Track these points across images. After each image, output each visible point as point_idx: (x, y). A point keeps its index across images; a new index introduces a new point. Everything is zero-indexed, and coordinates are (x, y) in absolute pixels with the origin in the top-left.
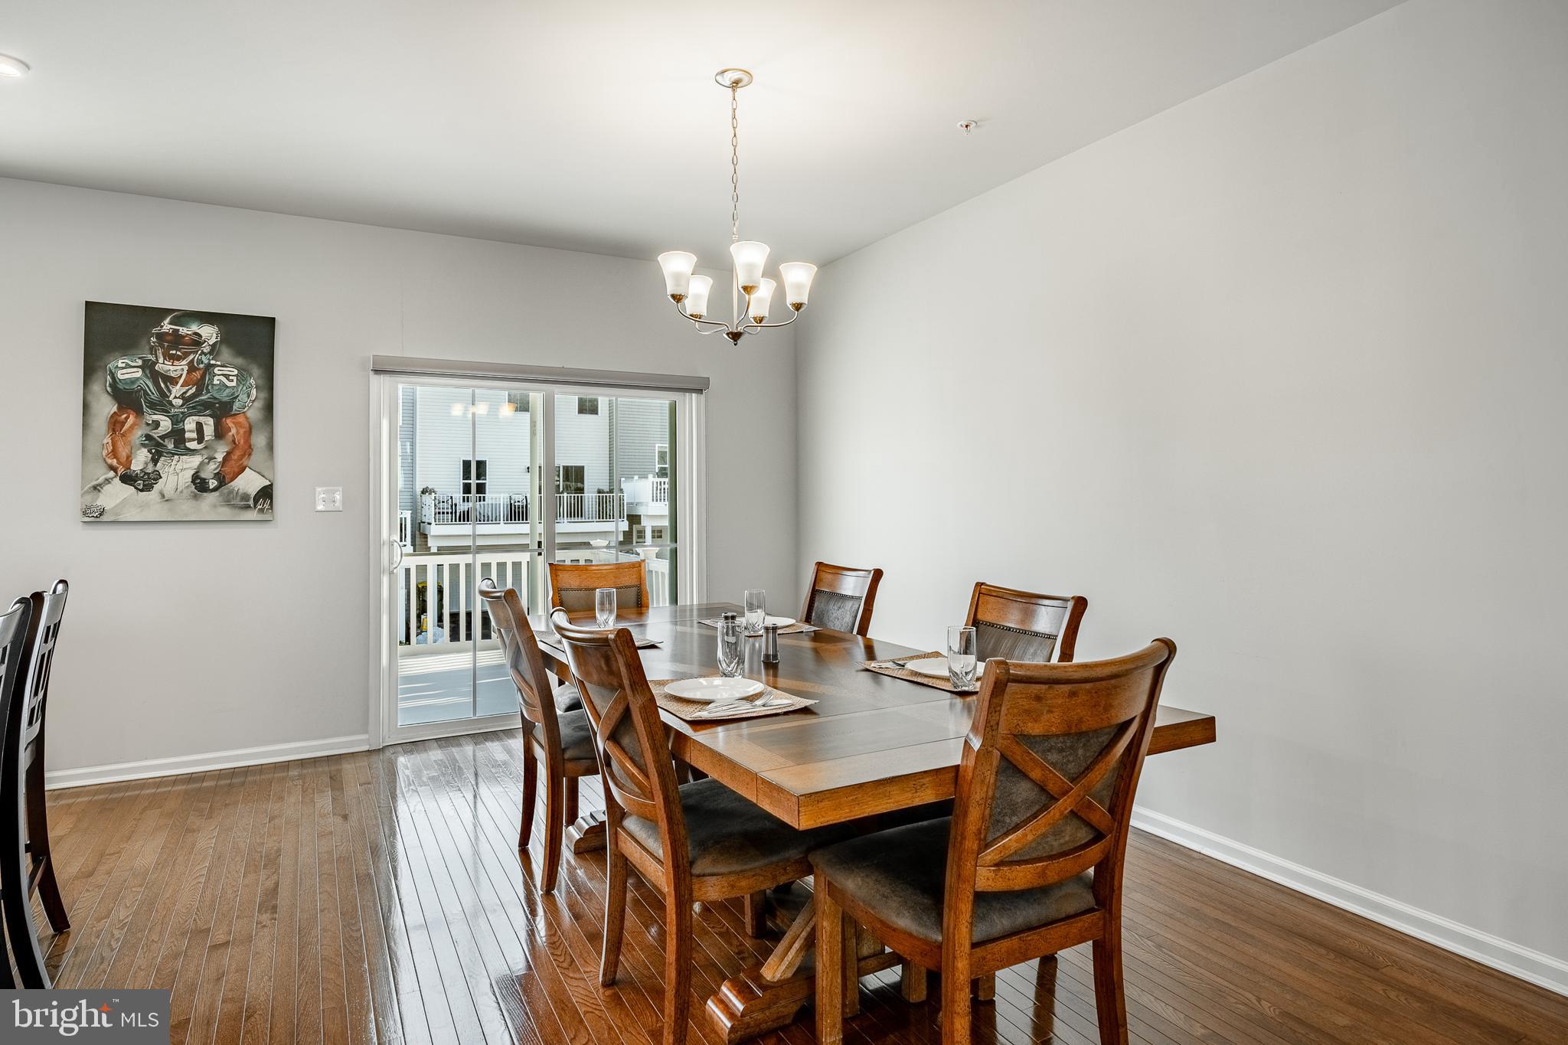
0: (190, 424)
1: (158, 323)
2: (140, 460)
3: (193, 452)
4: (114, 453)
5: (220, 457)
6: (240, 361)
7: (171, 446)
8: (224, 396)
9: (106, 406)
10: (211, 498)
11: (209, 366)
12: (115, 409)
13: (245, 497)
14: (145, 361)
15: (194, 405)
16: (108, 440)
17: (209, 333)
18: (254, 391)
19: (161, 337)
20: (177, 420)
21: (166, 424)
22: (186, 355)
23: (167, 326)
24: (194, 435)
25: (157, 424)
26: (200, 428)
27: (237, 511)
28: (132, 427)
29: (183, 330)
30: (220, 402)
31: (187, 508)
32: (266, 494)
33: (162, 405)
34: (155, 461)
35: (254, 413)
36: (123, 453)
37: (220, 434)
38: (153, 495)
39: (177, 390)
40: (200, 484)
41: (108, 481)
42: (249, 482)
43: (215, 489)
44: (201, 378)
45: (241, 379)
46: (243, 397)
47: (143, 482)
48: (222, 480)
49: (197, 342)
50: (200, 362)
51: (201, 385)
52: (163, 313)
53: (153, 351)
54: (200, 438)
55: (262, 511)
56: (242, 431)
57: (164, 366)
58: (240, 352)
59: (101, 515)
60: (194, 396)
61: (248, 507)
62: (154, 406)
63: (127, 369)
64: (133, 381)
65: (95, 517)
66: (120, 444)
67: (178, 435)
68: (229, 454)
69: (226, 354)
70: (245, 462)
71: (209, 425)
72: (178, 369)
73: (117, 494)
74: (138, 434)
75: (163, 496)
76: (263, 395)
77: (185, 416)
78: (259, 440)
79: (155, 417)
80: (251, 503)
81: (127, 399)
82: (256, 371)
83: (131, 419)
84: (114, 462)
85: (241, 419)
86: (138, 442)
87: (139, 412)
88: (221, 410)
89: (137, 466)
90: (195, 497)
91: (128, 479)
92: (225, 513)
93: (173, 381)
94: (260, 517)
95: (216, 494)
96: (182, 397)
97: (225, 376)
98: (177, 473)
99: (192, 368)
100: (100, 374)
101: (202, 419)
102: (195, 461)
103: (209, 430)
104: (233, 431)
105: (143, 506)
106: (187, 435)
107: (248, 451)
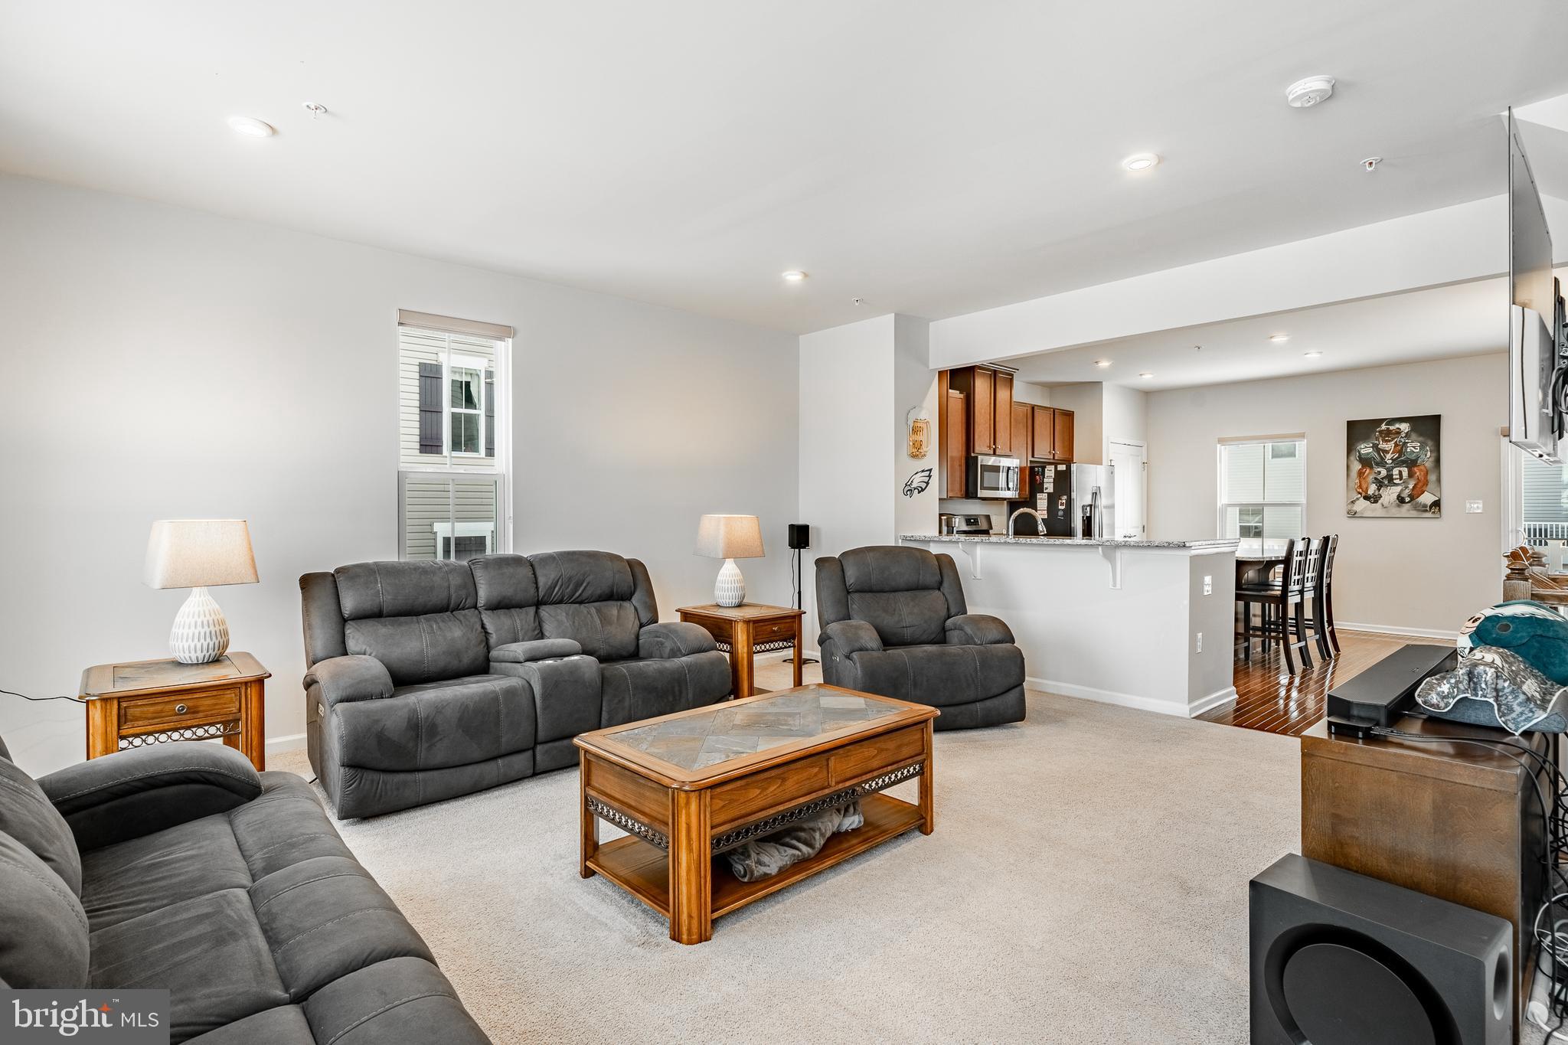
0: (1396, 472)
1: (1380, 426)
2: (1372, 489)
3: (1397, 485)
4: (1360, 487)
5: (1411, 486)
6: (1421, 439)
7: (1386, 483)
8: (1413, 457)
9: (1357, 466)
10: (1407, 506)
11: (1405, 443)
12: (1360, 467)
13: (1425, 506)
14: (1374, 444)
15: (1397, 462)
16: (1357, 481)
17: (1405, 427)
18: (1429, 453)
19: (1381, 432)
20: (1389, 470)
21: (1384, 472)
22: (1393, 439)
23: (1383, 427)
24: (1398, 477)
25: (1379, 473)
26: (1400, 473)
27: (1420, 513)
28: (1368, 475)
29: (1391, 428)
30: (1411, 460)
31: (1395, 511)
32: (1437, 504)
33: (1382, 463)
34: (1379, 490)
35: (1429, 464)
36: (1364, 486)
37: (1411, 475)
38: (1378, 505)
39: (1389, 456)
40: (1401, 500)
41: (1358, 499)
42: (1427, 498)
43: (1409, 502)
44: (1401, 449)
45: (1422, 447)
46: (1423, 456)
47: (1374, 499)
48: (1412, 497)
49: (1398, 432)
50: (1400, 441)
51: (1401, 453)
52: (1381, 421)
53: (1377, 439)
54: (1401, 479)
55: (1434, 512)
56: (1422, 473)
57: (1383, 446)
58: (1421, 434)
59: (1355, 513)
60: (1397, 458)
61: (1427, 511)
62: (1378, 464)
63: (1365, 449)
64: (1368, 454)
65: (1353, 515)
66: (1363, 483)
67: (1390, 478)
68: (1415, 484)
69: (1414, 436)
70: (1424, 489)
71: (1405, 472)
72: (1389, 446)
73: (1362, 505)
74: (1371, 478)
75: (1383, 505)
76: (1434, 455)
77: (1393, 468)
78: (1432, 477)
79: (1379, 469)
80: (1428, 509)
81: (1366, 462)
82: (1430, 443)
83: (1368, 471)
84: (1361, 491)
85: (1422, 467)
86: (1371, 481)
87: (1371, 468)
88: (1412, 464)
89: (1370, 492)
90: (1399, 506)
91: (1367, 498)
92: (1414, 513)
93: (1387, 452)
94: (1433, 516)
95: (1409, 504)
96: (1391, 459)
97: (1413, 447)
98: (1390, 494)
99: (1396, 445)
100: (1353, 452)
101: (1401, 469)
102: (1399, 488)
103: (1405, 474)
104: (1418, 474)
105: (1374, 510)
106: (1394, 477)
107: (1426, 483)
